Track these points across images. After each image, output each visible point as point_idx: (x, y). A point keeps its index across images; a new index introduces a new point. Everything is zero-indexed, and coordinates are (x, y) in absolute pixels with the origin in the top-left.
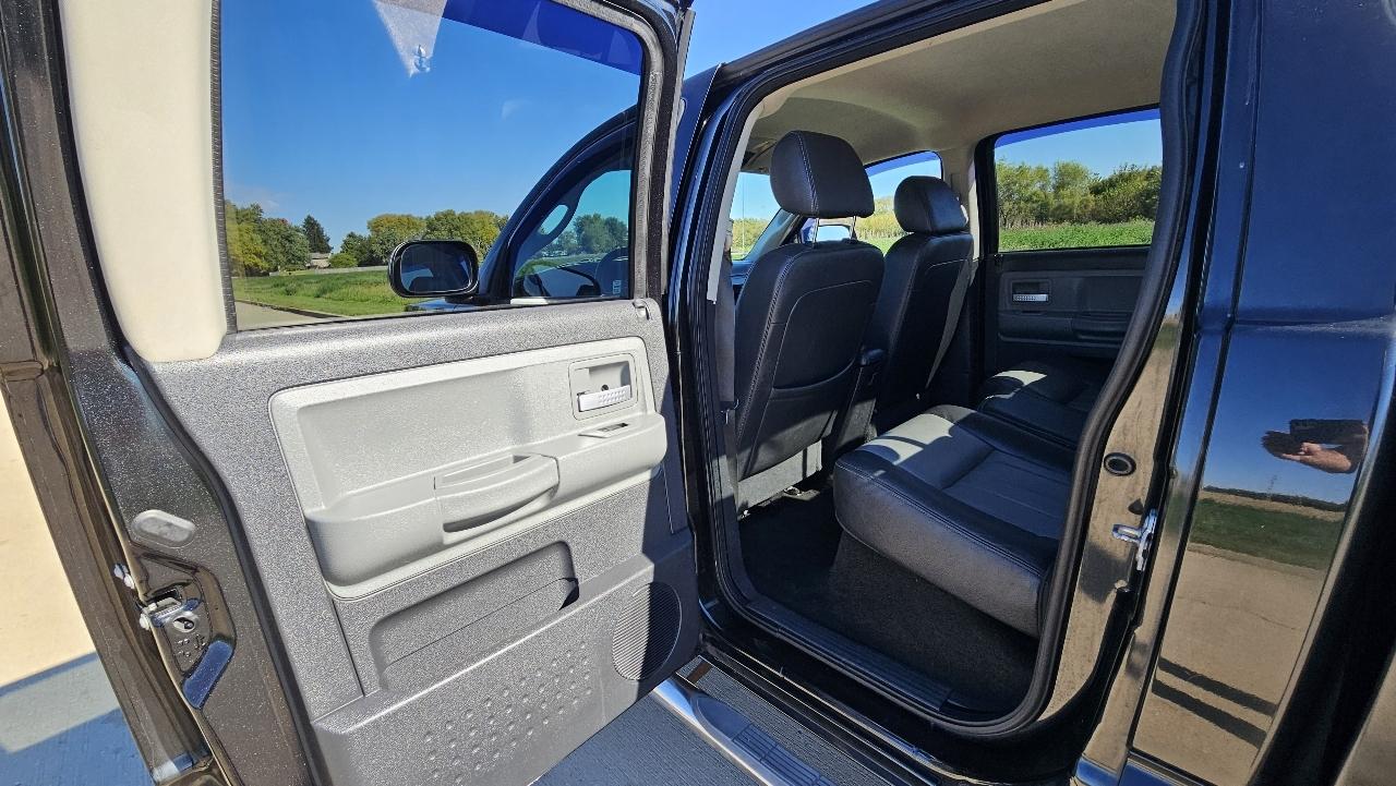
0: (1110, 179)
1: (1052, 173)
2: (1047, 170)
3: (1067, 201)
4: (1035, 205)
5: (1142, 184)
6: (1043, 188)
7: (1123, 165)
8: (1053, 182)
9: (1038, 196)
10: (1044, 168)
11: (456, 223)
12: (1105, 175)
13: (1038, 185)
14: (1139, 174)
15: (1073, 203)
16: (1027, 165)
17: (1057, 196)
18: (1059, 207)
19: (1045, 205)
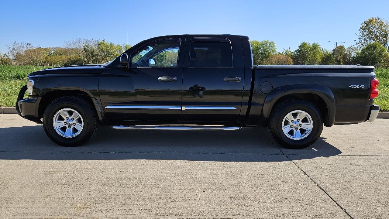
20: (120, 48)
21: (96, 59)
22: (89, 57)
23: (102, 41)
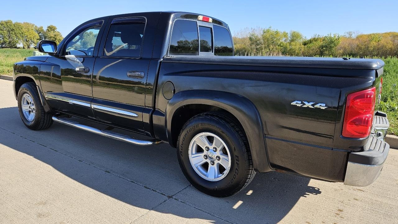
0: (310, 40)
1: (289, 35)
2: (287, 33)
3: (293, 47)
4: (282, 48)
5: (320, 43)
6: (285, 41)
7: (315, 35)
8: (290, 39)
9: (283, 44)
10: (286, 32)
11: (12, 27)
12: (309, 38)
13: (284, 39)
14: (321, 39)
15: (296, 48)
16: (279, 30)
17: (290, 44)
18: (291, 49)
19: (286, 48)
20: (285, 35)
21: (259, 48)
22: (253, 46)
23: (268, 28)
